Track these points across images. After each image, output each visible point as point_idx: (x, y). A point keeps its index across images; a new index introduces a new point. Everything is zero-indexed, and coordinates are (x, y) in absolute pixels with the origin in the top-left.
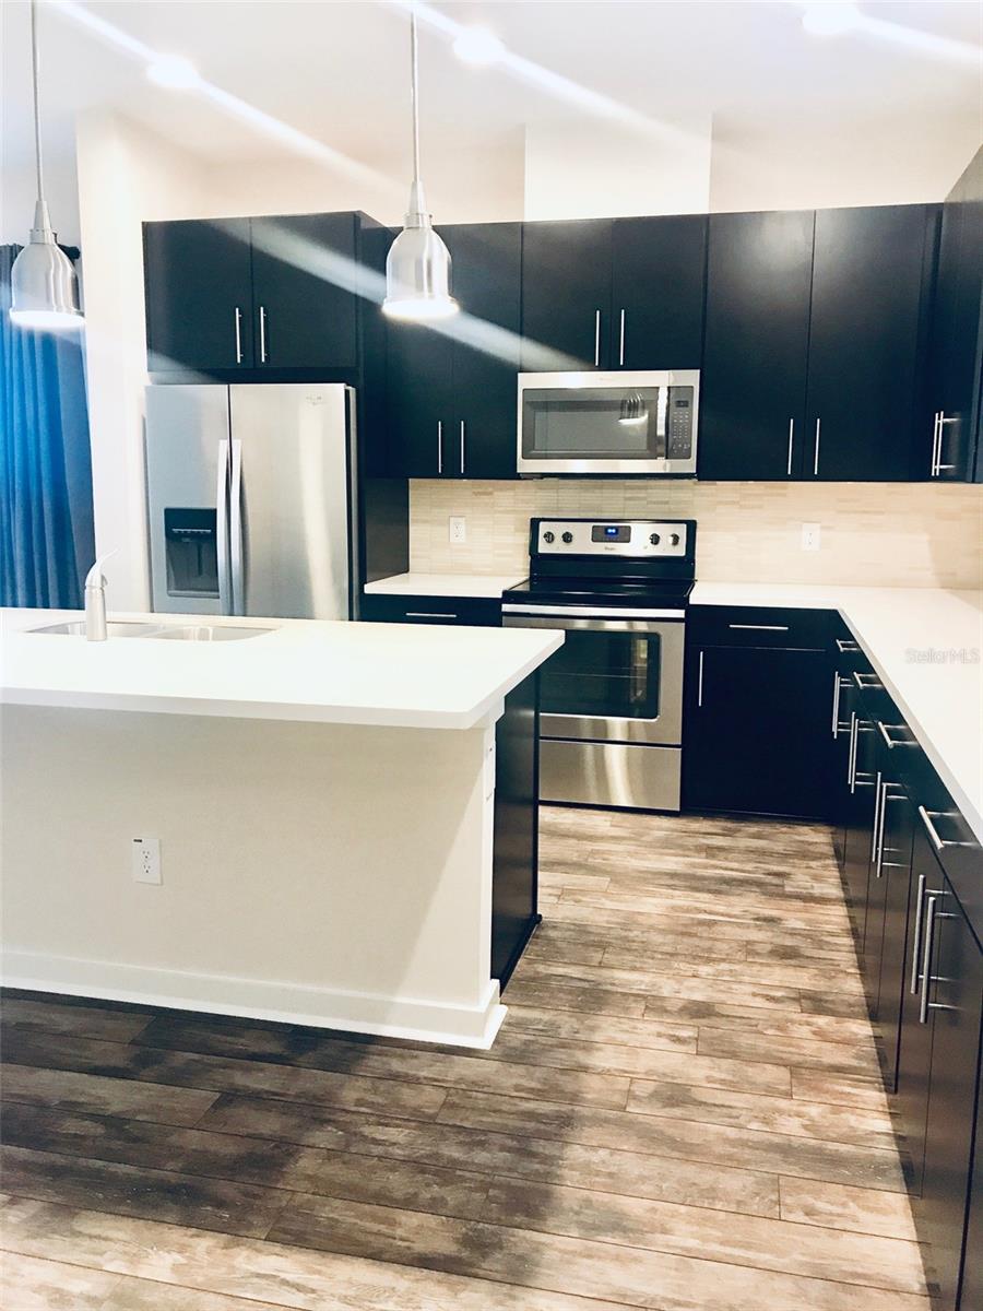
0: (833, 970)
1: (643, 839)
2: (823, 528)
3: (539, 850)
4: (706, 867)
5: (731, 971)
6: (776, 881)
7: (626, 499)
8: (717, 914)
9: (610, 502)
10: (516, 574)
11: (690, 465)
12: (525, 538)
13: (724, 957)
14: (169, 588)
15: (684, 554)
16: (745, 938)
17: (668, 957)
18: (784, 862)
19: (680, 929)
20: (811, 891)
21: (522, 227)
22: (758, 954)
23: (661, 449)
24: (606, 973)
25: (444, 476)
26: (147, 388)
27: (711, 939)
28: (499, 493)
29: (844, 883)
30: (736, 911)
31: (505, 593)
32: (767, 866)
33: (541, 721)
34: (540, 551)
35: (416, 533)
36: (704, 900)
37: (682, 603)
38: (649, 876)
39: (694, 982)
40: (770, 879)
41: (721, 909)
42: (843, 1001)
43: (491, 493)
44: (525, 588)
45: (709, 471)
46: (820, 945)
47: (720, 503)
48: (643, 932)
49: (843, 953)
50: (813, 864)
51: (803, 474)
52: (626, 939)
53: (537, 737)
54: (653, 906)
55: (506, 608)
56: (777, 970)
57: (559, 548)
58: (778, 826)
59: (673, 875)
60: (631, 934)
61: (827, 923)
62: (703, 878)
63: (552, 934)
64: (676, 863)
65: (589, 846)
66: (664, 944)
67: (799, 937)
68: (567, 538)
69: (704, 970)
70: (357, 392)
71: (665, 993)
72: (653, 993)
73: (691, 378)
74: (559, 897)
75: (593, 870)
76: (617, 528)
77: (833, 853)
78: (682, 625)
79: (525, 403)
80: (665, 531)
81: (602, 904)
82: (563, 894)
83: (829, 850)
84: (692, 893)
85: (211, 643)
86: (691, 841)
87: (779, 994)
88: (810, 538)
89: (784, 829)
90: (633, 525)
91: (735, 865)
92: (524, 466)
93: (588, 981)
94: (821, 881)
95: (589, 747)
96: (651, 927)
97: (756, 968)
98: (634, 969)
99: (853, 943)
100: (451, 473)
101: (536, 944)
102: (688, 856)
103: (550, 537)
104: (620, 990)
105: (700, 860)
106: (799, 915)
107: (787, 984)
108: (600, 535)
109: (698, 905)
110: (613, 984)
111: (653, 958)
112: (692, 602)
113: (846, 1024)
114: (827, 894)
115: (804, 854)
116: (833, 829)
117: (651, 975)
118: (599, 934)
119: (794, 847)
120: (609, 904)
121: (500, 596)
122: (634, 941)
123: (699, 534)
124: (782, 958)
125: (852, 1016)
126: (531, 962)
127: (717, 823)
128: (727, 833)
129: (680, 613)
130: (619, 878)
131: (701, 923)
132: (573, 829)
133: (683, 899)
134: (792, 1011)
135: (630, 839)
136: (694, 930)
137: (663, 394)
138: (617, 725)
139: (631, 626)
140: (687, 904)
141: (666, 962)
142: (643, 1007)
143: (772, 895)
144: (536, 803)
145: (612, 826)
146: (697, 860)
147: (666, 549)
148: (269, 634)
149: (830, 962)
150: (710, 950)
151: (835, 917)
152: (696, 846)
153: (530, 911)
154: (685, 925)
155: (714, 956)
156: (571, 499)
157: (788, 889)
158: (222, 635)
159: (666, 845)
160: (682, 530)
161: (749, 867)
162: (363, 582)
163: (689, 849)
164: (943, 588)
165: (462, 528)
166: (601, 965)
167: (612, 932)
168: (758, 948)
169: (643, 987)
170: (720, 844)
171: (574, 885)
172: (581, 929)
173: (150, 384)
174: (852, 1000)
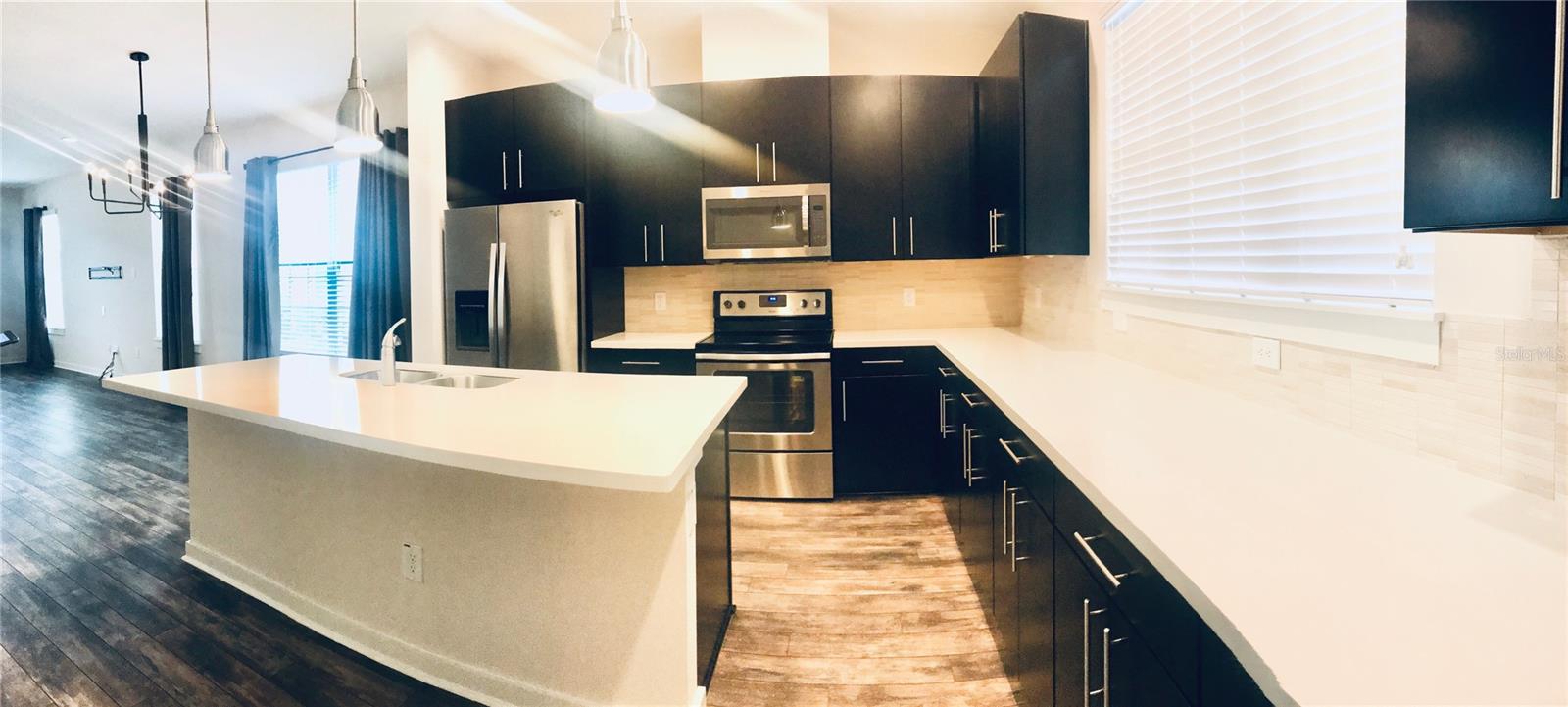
0: (970, 629)
1: (810, 524)
2: (917, 291)
3: (733, 541)
4: (858, 545)
5: (892, 646)
6: (911, 550)
7: (782, 276)
8: (873, 589)
9: (771, 279)
10: (705, 332)
11: (827, 251)
12: (710, 306)
13: (884, 632)
14: (457, 345)
15: (824, 313)
16: (898, 610)
17: (840, 638)
18: (914, 532)
19: (846, 608)
20: (937, 556)
21: (701, 87)
22: (910, 624)
23: (806, 240)
24: (791, 662)
25: (650, 263)
26: (446, 212)
27: (871, 614)
28: (691, 275)
29: (961, 544)
30: (887, 584)
31: (697, 345)
32: (901, 538)
33: (730, 438)
34: (722, 314)
35: (630, 305)
36: (861, 577)
37: (828, 347)
38: (816, 559)
39: (865, 664)
40: (906, 549)
41: (875, 583)
42: (982, 660)
43: (684, 275)
44: (712, 341)
45: (840, 254)
46: (955, 606)
47: (847, 277)
48: (818, 615)
49: (972, 611)
50: (935, 530)
51: (903, 255)
52: (805, 624)
53: (728, 451)
54: (824, 586)
55: (699, 356)
56: (928, 638)
57: (735, 311)
58: (904, 502)
59: (836, 556)
60: (809, 619)
61: (955, 583)
62: (857, 556)
63: (746, 623)
64: (835, 544)
65: (769, 535)
66: (836, 626)
67: (938, 602)
68: (741, 305)
69: (872, 648)
70: (585, 207)
71: (843, 680)
72: (834, 682)
73: (824, 190)
74: (749, 585)
75: (775, 557)
76: (776, 297)
77: (946, 519)
78: (829, 364)
79: (709, 210)
80: (812, 298)
81: (783, 590)
82: (752, 581)
83: (943, 516)
84: (850, 571)
85: (473, 391)
86: (844, 523)
87: (933, 664)
88: (909, 298)
89: (909, 504)
90: (787, 294)
91: (880, 540)
92: (709, 254)
93: (779, 674)
94: (945, 546)
95: (761, 456)
96: (824, 609)
97: (912, 639)
98: (813, 656)
99: (977, 599)
100: (655, 261)
101: (733, 636)
102: (843, 537)
103: (728, 304)
104: (805, 681)
105: (853, 538)
106: (934, 579)
107: (938, 653)
108: (766, 302)
109: (858, 582)
110: (799, 676)
111: (830, 642)
112: (835, 346)
113: (991, 685)
114: (950, 556)
115: (927, 522)
116: (943, 498)
117: (830, 661)
118: (783, 621)
119: (919, 518)
120: (791, 590)
121: (693, 347)
122: (812, 626)
123: (834, 299)
124: (929, 625)
125: (991, 675)
126: (729, 655)
127: (862, 505)
128: (871, 512)
129: (826, 355)
130: (795, 563)
131: (863, 599)
132: (756, 520)
133: (846, 577)
134: (947, 681)
135: (797, 526)
136: (856, 608)
137: (805, 201)
138: (780, 439)
139: (787, 366)
140: (848, 582)
141: (840, 644)
142: (827, 699)
143: (911, 563)
144: (728, 499)
145: (785, 515)
146: (852, 540)
147: (812, 310)
148: (517, 380)
149: (965, 622)
150: (872, 627)
151: (960, 577)
152: (849, 527)
153: (726, 602)
154: (851, 604)
155: (877, 632)
156: (742, 277)
157: (921, 557)
158: (483, 383)
159: (827, 528)
160: (822, 297)
161: (890, 540)
162: (590, 339)
163: (844, 530)
164: (996, 326)
165: (664, 300)
166: (788, 656)
167: (794, 618)
168: (909, 618)
169: (824, 676)
170: (868, 522)
171: (762, 572)
172: (770, 617)
173: (447, 208)
174: (989, 656)
